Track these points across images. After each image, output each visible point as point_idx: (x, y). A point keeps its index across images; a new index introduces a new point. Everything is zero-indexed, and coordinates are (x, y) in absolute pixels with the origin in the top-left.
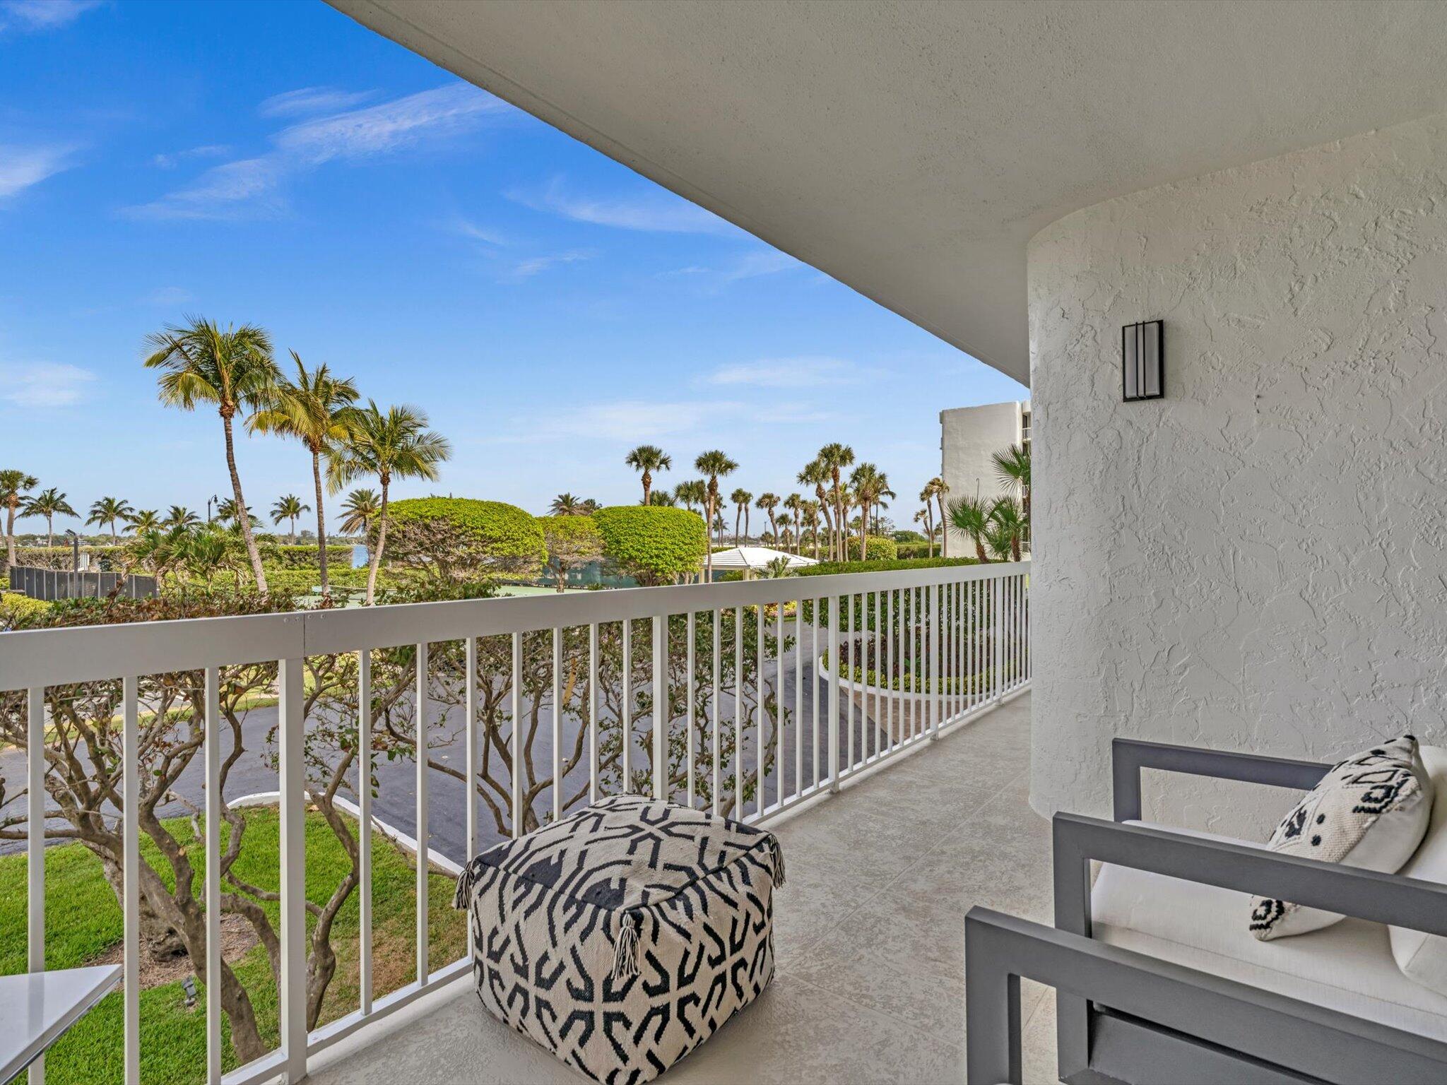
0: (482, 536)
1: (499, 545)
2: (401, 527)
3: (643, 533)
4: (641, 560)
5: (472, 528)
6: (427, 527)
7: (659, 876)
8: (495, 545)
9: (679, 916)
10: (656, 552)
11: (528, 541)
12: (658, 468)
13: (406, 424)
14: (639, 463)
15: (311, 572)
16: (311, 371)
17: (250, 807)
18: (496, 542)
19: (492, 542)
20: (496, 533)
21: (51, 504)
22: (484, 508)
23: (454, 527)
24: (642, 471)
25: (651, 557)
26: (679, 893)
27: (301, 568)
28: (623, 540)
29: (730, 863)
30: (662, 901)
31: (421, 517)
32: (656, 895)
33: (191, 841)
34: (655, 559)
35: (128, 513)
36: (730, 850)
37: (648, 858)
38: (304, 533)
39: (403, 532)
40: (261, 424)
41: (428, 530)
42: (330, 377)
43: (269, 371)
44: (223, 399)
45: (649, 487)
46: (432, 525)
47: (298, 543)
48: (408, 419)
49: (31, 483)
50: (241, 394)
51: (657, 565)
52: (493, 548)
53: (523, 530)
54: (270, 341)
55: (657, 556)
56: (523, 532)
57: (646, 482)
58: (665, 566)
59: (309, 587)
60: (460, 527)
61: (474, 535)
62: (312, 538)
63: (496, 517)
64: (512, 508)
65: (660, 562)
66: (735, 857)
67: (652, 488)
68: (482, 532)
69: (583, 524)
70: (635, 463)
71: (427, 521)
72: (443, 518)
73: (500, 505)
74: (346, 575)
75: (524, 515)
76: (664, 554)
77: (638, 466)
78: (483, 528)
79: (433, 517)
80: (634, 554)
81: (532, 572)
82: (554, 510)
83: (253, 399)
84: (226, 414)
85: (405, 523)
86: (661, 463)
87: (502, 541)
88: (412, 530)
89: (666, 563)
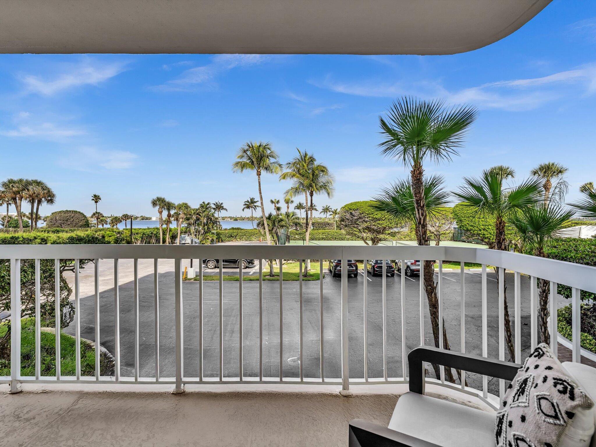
4: (474, 231)
10: (483, 227)
25: (480, 230)
28: (463, 220)
34: (482, 231)
51: (484, 234)
55: (484, 229)
58: (489, 235)
65: (485, 233)
80: (470, 228)
89: (490, 234)
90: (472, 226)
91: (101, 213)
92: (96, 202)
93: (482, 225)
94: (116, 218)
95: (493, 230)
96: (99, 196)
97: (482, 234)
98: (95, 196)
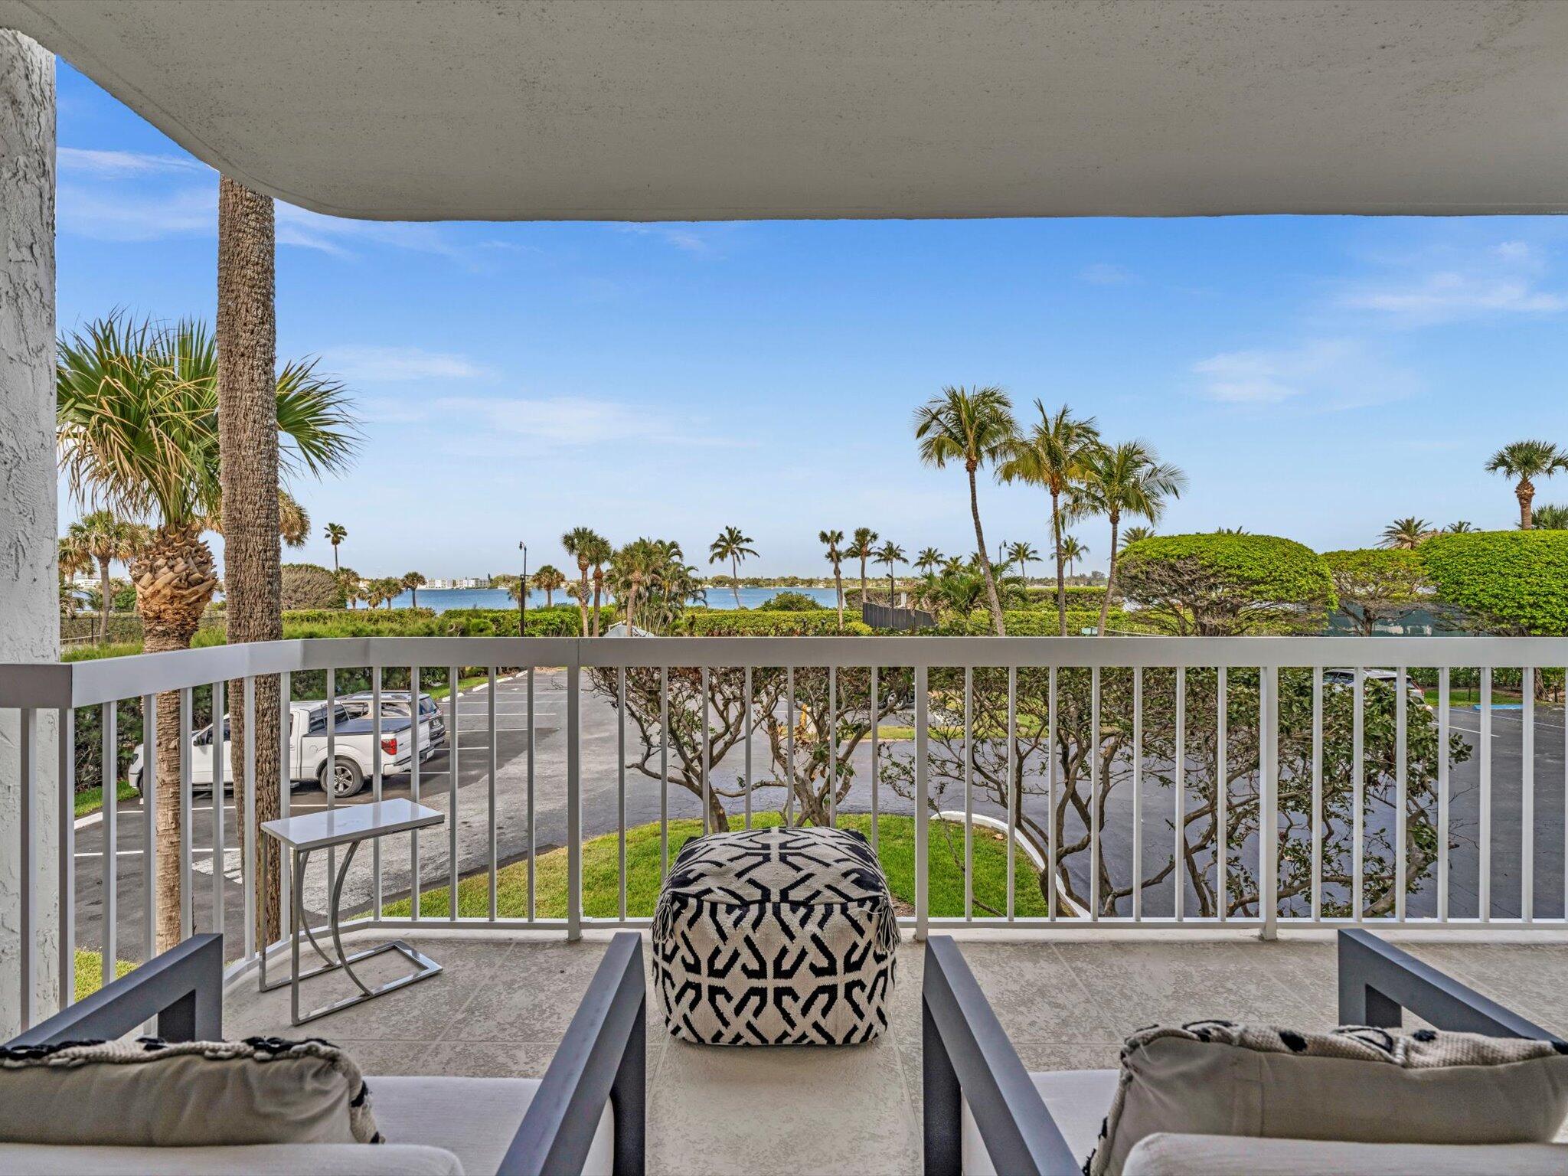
0: (1238, 577)
1: (1263, 587)
2: (1144, 568)
3: (1503, 571)
4: (1501, 610)
5: (1226, 568)
6: (1172, 567)
7: (739, 886)
8: (1256, 587)
9: (726, 921)
10: (1529, 599)
11: (1304, 582)
12: (1549, 471)
13: (1136, 458)
14: (1510, 467)
15: (1081, 613)
16: (1052, 414)
17: (951, 821)
18: (1258, 584)
19: (1252, 584)
20: (1258, 574)
21: (890, 554)
22: (1242, 544)
23: (1204, 568)
24: (1517, 479)
25: (1521, 607)
26: (745, 905)
27: (1074, 610)
28: (1467, 582)
29: (819, 904)
30: (722, 903)
31: (1166, 556)
32: (718, 895)
33: (901, 837)
34: (1528, 609)
35: (939, 559)
36: (828, 893)
37: (739, 869)
38: (1095, 574)
39: (1147, 573)
40: (1008, 474)
41: (1174, 571)
42: (1071, 419)
43: (1006, 424)
44: (968, 456)
45: (1529, 501)
46: (1178, 565)
47: (1089, 584)
48: (1141, 453)
49: (875, 537)
50: (983, 448)
51: (1533, 617)
52: (1253, 592)
53: (1295, 568)
54: (1009, 397)
55: (1534, 605)
56: (1297, 572)
57: (1525, 495)
58: (1548, 620)
59: (1080, 629)
60: (1211, 566)
61: (1229, 575)
62: (1102, 579)
63: (1258, 554)
64: (1284, 542)
65: (1538, 614)
66: (829, 901)
67: (1535, 505)
68: (1238, 572)
69: (1398, 560)
70: (1502, 469)
71: (1172, 561)
72: (1191, 556)
73: (1268, 539)
74: (1115, 618)
75: (1300, 549)
76: (1549, 602)
77: (1509, 472)
78: (1239, 567)
79: (1179, 557)
80: (1487, 601)
81: (1311, 621)
82: (1387, 541)
83: (993, 452)
84: (971, 468)
85: (1148, 564)
86: (1554, 464)
87: (1266, 583)
88: (1157, 572)
89: (1553, 616)
90: (1496, 596)
91: (354, 569)
92: (336, 542)
93: (1529, 595)
94: (388, 582)
95: (1559, 606)
96: (342, 528)
97: (1526, 617)
98: (332, 526)
